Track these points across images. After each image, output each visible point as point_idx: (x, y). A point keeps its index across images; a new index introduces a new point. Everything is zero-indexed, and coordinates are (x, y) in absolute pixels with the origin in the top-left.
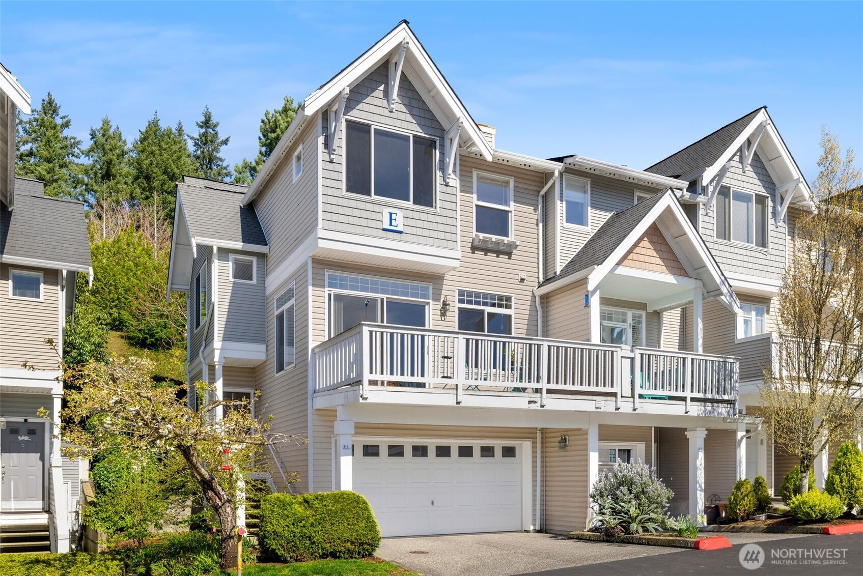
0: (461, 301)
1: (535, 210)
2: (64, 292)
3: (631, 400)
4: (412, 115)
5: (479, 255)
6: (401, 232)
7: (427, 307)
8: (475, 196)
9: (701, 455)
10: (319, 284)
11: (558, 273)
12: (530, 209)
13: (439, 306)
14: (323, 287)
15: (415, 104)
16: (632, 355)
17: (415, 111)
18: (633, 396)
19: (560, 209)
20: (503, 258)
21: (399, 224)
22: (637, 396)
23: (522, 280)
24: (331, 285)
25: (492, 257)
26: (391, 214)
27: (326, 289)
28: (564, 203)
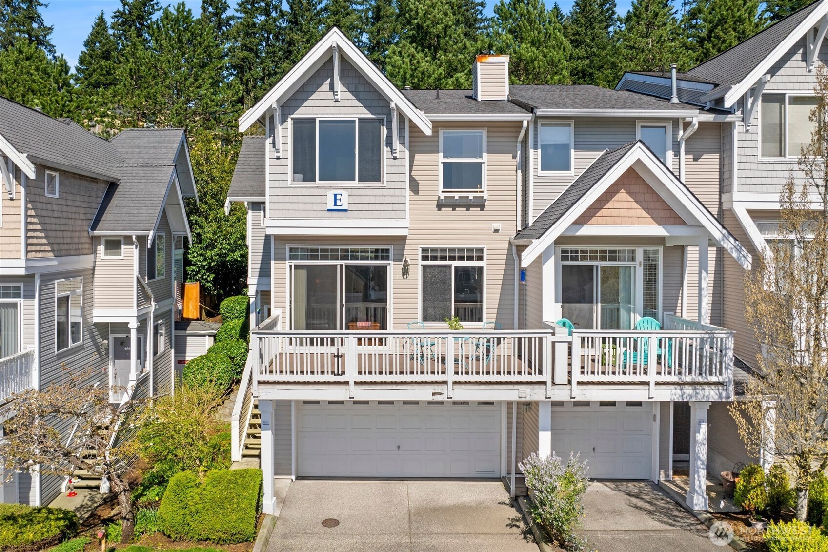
0: (425, 258)
1: (515, 157)
2: (138, 250)
3: (569, 387)
4: (359, 99)
5: (445, 210)
6: (346, 211)
7: (388, 267)
8: (441, 155)
9: (704, 428)
10: (280, 258)
11: (530, 224)
12: (509, 157)
13: (400, 265)
14: (285, 260)
15: (361, 88)
16: (569, 339)
17: (361, 96)
18: (570, 382)
19: (535, 157)
20: (475, 211)
21: (344, 203)
22: (574, 382)
23: (496, 231)
24: (291, 258)
25: (461, 211)
26: (335, 195)
27: (287, 262)
28: (539, 151)
